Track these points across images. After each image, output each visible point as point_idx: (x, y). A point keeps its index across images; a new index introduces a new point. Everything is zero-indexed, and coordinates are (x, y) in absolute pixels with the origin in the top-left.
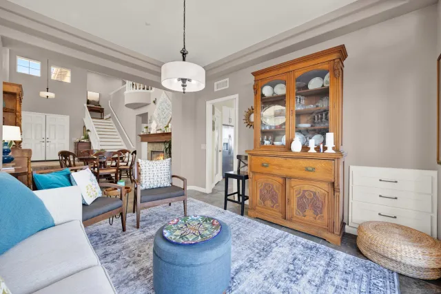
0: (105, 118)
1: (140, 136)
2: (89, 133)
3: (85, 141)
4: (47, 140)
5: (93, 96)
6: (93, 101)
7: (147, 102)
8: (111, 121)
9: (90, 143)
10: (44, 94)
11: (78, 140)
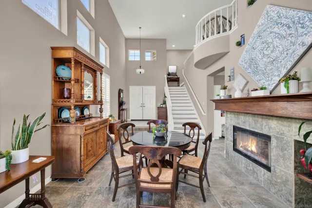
0: (180, 85)
1: (214, 101)
4: (143, 105)
5: (172, 69)
6: (172, 73)
7: (226, 51)
8: (185, 88)
9: (166, 108)
10: (138, 71)
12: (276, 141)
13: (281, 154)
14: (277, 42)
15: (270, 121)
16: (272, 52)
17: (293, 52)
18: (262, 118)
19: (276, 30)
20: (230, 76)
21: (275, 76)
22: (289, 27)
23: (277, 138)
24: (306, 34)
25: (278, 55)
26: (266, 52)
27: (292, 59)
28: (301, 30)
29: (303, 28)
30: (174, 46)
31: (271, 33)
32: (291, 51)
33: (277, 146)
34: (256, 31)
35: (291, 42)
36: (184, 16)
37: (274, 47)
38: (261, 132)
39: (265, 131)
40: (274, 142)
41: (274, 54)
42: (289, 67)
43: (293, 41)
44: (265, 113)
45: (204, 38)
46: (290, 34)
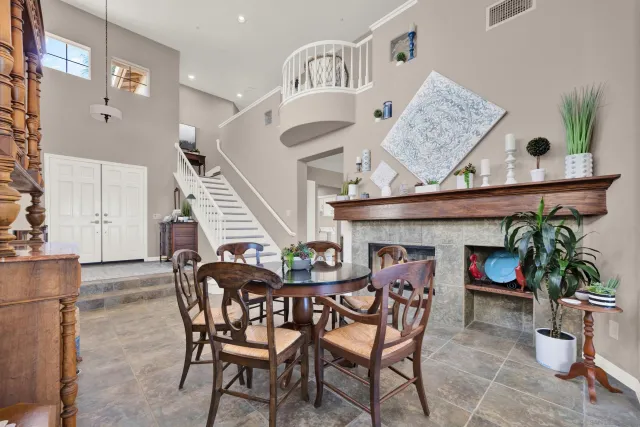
0: (208, 175)
1: (332, 204)
2: (192, 202)
3: (184, 219)
4: (105, 219)
5: (187, 132)
7: (352, 121)
9: (195, 224)
11: (167, 219)
12: (442, 252)
13: (449, 266)
14: (445, 124)
15: (434, 227)
16: (439, 135)
17: (467, 140)
18: (422, 225)
19: (445, 107)
20: (360, 164)
21: (443, 167)
22: (462, 110)
23: (442, 248)
24: (481, 123)
25: (448, 141)
26: (429, 134)
27: (464, 149)
28: (474, 117)
29: (477, 114)
30: (191, 77)
31: (438, 110)
32: (463, 139)
33: (443, 259)
34: (415, 101)
35: (464, 129)
36: (241, 19)
37: (441, 129)
38: (420, 244)
39: (426, 243)
40: (439, 254)
41: (442, 140)
42: (461, 158)
43: (467, 127)
44: (435, 216)
45: (312, 86)
46: (463, 118)
